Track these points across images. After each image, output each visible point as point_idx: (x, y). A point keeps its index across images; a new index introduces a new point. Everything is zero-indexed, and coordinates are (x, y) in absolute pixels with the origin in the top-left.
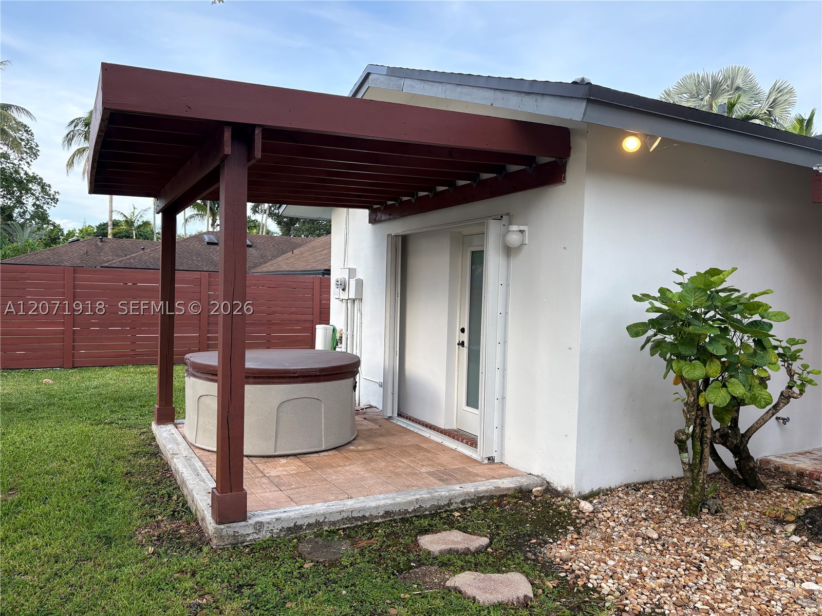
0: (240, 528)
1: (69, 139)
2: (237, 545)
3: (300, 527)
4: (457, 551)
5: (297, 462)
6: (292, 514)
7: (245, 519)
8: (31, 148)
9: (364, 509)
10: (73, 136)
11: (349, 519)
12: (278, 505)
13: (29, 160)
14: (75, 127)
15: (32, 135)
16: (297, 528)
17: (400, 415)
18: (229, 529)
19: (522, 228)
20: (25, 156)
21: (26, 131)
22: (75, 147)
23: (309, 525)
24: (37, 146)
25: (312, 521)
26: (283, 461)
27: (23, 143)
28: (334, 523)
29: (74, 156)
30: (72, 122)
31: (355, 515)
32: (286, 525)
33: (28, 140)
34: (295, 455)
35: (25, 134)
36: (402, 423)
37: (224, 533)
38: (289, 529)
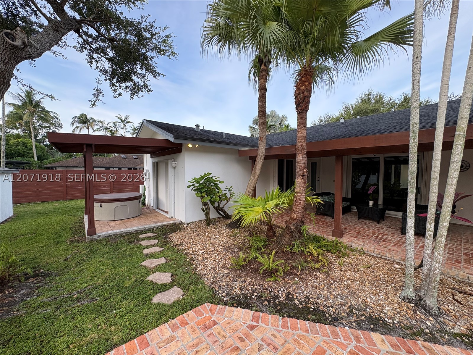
0: (94, 237)
1: (73, 123)
2: (93, 240)
3: (111, 235)
4: (147, 237)
5: (120, 221)
6: (109, 233)
7: (95, 235)
8: (59, 125)
9: (129, 230)
10: (74, 122)
11: (125, 233)
12: (108, 231)
13: (59, 129)
14: (75, 119)
15: (60, 120)
16: (110, 236)
17: (157, 208)
18: (91, 237)
19: (175, 162)
20: (57, 127)
21: (57, 119)
22: (75, 126)
23: (114, 235)
24: (62, 124)
25: (115, 234)
26: (116, 221)
27: (56, 123)
28: (121, 234)
29: (75, 129)
30: (74, 117)
31: (127, 232)
32: (107, 235)
33: (58, 122)
34: (121, 220)
35: (57, 120)
36: (157, 210)
37: (89, 238)
38: (108, 236)
